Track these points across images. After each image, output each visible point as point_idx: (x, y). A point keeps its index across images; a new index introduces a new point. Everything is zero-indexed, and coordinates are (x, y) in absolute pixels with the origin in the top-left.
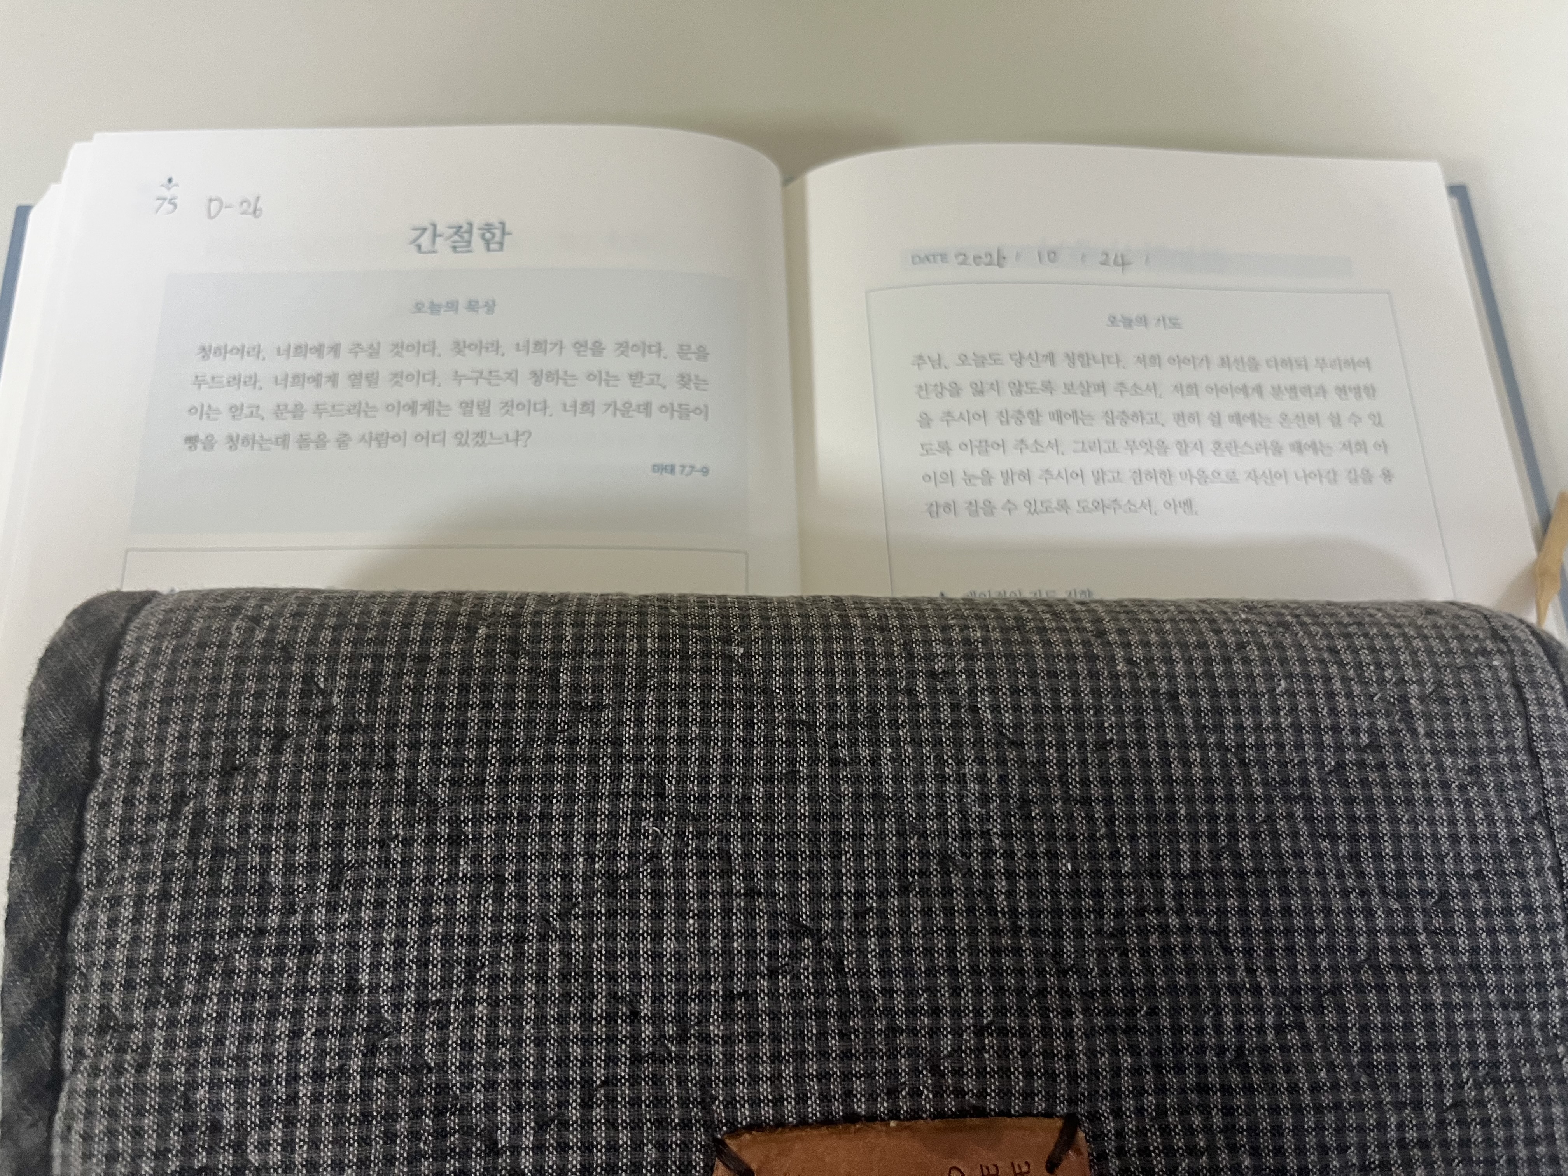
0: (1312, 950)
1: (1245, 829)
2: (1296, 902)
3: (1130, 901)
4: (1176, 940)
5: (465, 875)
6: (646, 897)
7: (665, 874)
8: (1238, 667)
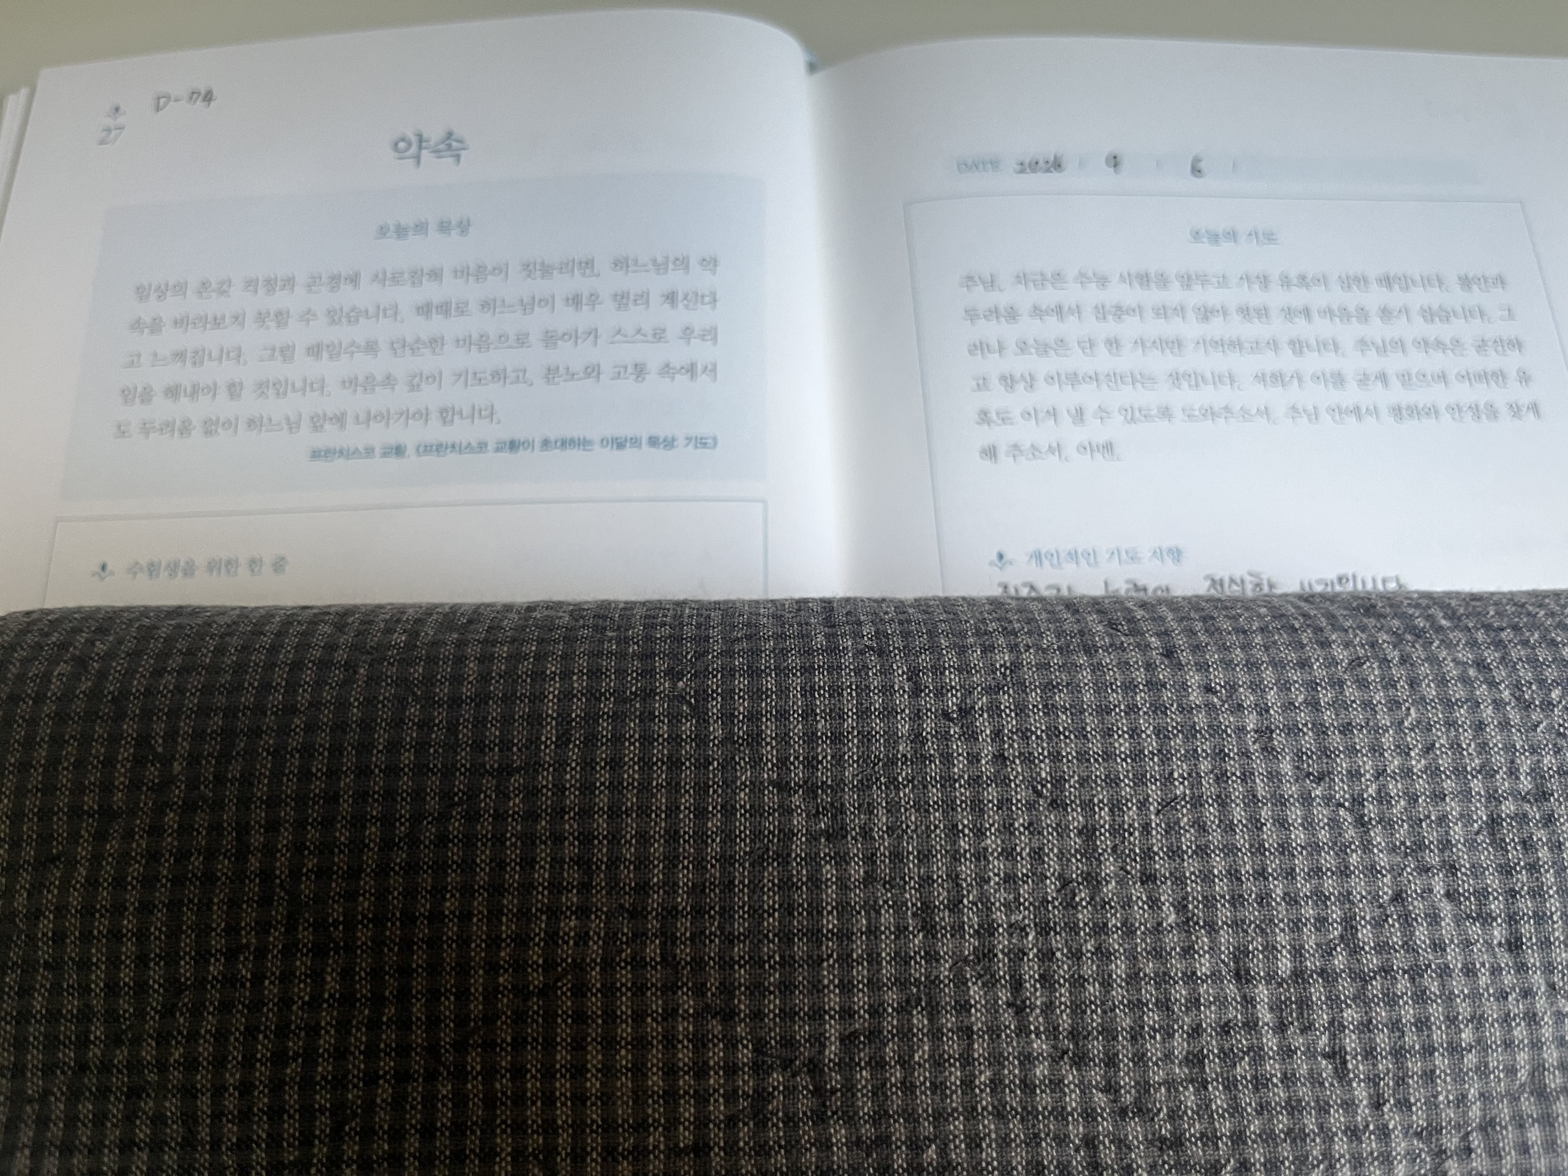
0: (1459, 1076)
1: (1365, 912)
2: (1436, 1011)
3: (1209, 1016)
4: (1272, 1067)
5: (331, 996)
6: (564, 1021)
7: (590, 990)
8: (1351, 692)
